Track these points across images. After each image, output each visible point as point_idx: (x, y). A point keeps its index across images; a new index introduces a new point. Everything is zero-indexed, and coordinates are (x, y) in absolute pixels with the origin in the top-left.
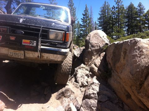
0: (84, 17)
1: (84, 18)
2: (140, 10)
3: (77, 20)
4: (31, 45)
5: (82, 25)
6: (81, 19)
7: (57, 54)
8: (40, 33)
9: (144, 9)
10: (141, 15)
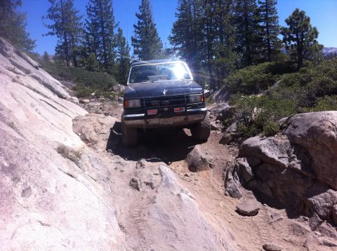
0: (141, 21)
1: (139, 23)
2: (266, 6)
3: (116, 26)
5: (138, 39)
6: (135, 26)
9: (275, 3)
10: (270, 16)
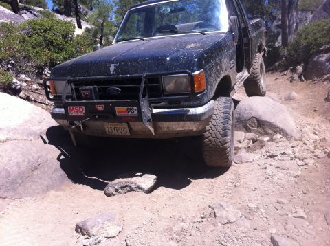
4: (130, 114)
7: (183, 120)
8: (143, 85)
